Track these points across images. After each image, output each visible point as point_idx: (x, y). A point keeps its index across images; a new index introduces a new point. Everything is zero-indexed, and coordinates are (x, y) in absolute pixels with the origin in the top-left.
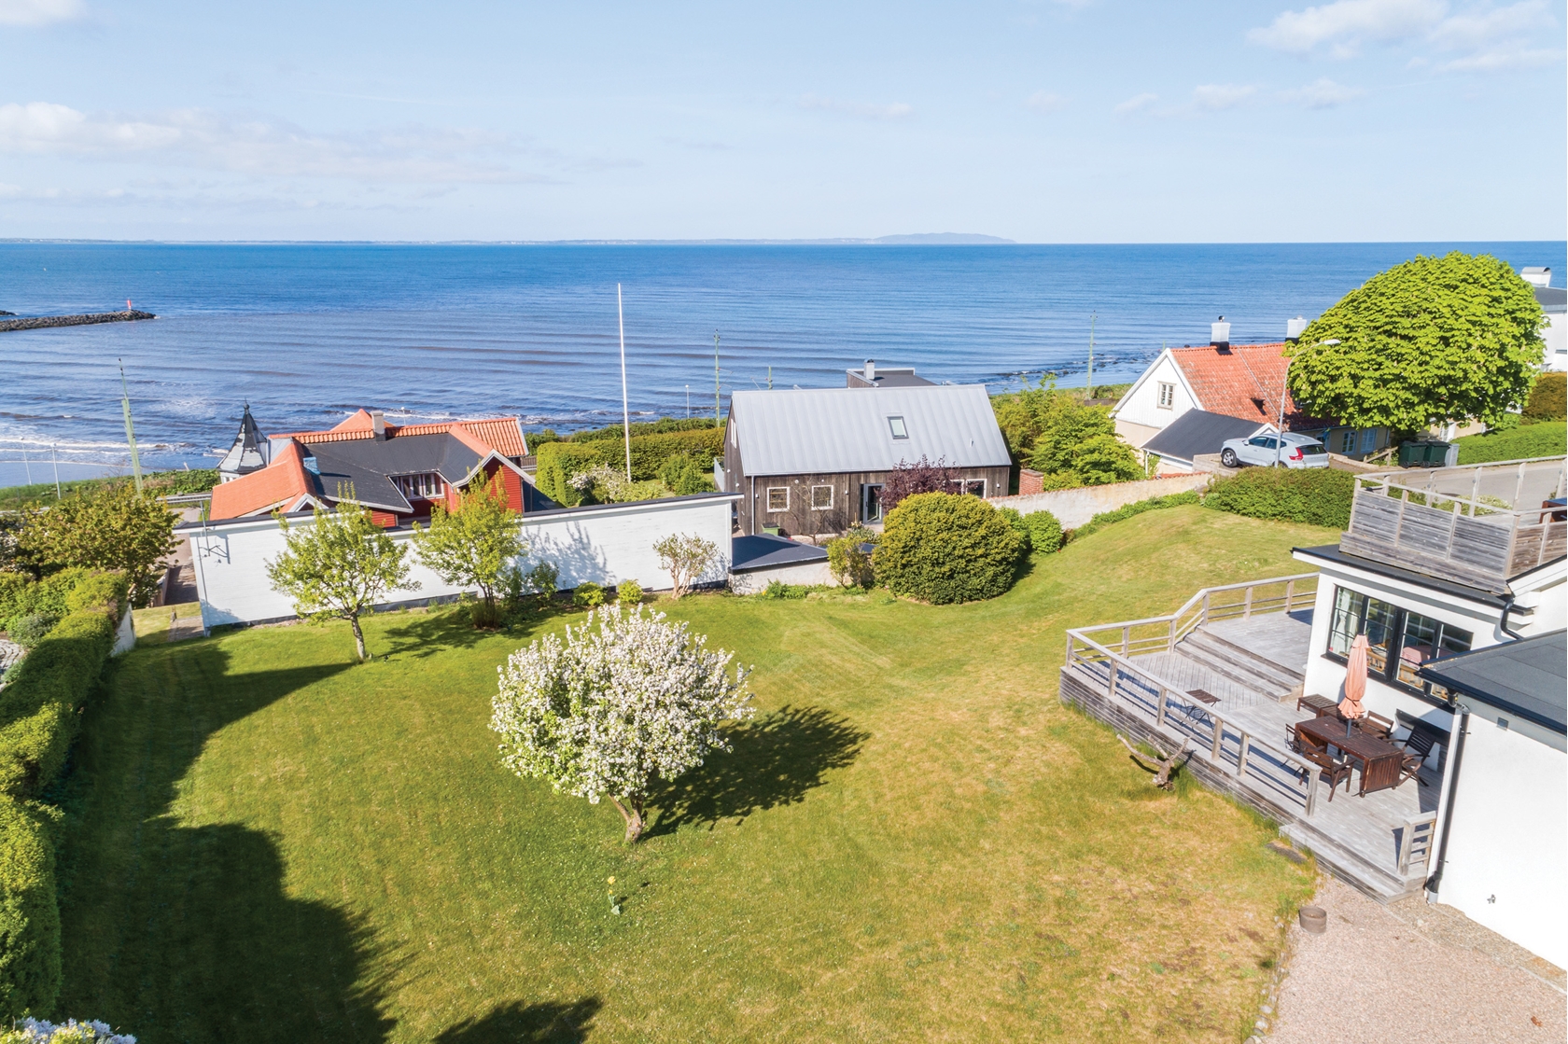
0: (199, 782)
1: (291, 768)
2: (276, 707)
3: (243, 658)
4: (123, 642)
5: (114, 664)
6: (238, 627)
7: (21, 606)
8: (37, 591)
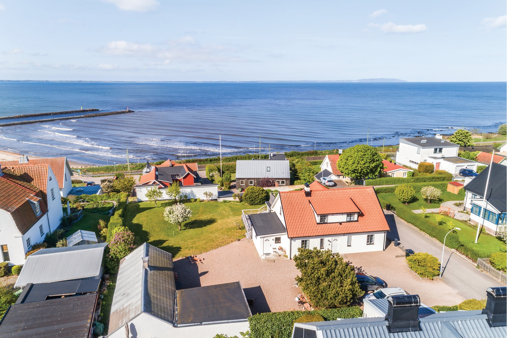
0: (135, 219)
1: (145, 219)
2: (144, 212)
3: (142, 205)
4: (128, 203)
5: (127, 205)
6: (142, 201)
7: (116, 197)
8: (118, 195)
